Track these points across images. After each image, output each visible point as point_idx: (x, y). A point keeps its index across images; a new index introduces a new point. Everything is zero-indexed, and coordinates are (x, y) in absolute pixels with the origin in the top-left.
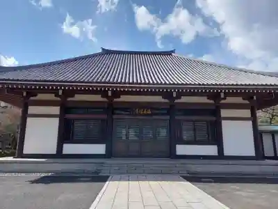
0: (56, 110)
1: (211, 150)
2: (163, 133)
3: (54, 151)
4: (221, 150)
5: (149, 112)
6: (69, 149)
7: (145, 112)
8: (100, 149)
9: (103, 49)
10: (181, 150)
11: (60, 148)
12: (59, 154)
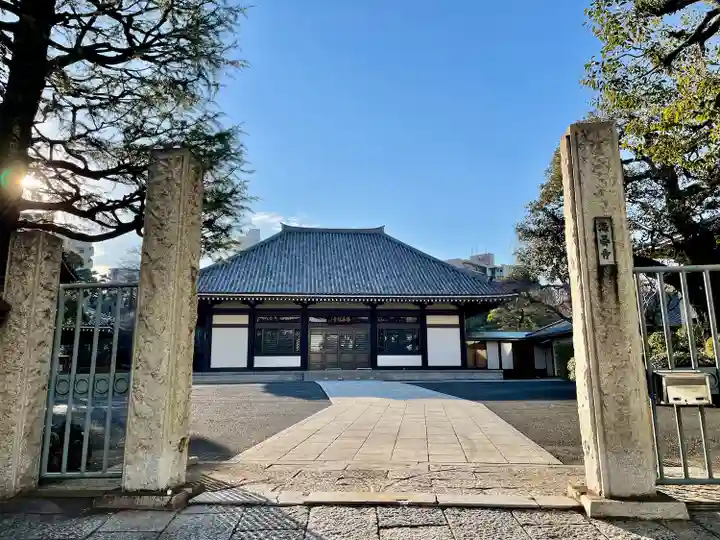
0: (244, 319)
1: (415, 360)
3: (245, 365)
4: (425, 360)
5: (349, 320)
6: (260, 361)
7: (344, 320)
9: (285, 227)
10: (383, 360)
11: (250, 361)
12: (250, 367)
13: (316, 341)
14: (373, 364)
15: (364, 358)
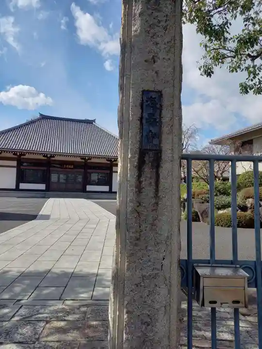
0: (15, 163)
1: (106, 188)
2: (80, 179)
3: (14, 187)
4: (111, 188)
5: (72, 167)
6: (23, 186)
7: (70, 167)
8: (42, 187)
9: (41, 115)
10: (89, 188)
11: (17, 185)
12: (17, 189)
13: (54, 178)
14: (84, 190)
15: (80, 187)
